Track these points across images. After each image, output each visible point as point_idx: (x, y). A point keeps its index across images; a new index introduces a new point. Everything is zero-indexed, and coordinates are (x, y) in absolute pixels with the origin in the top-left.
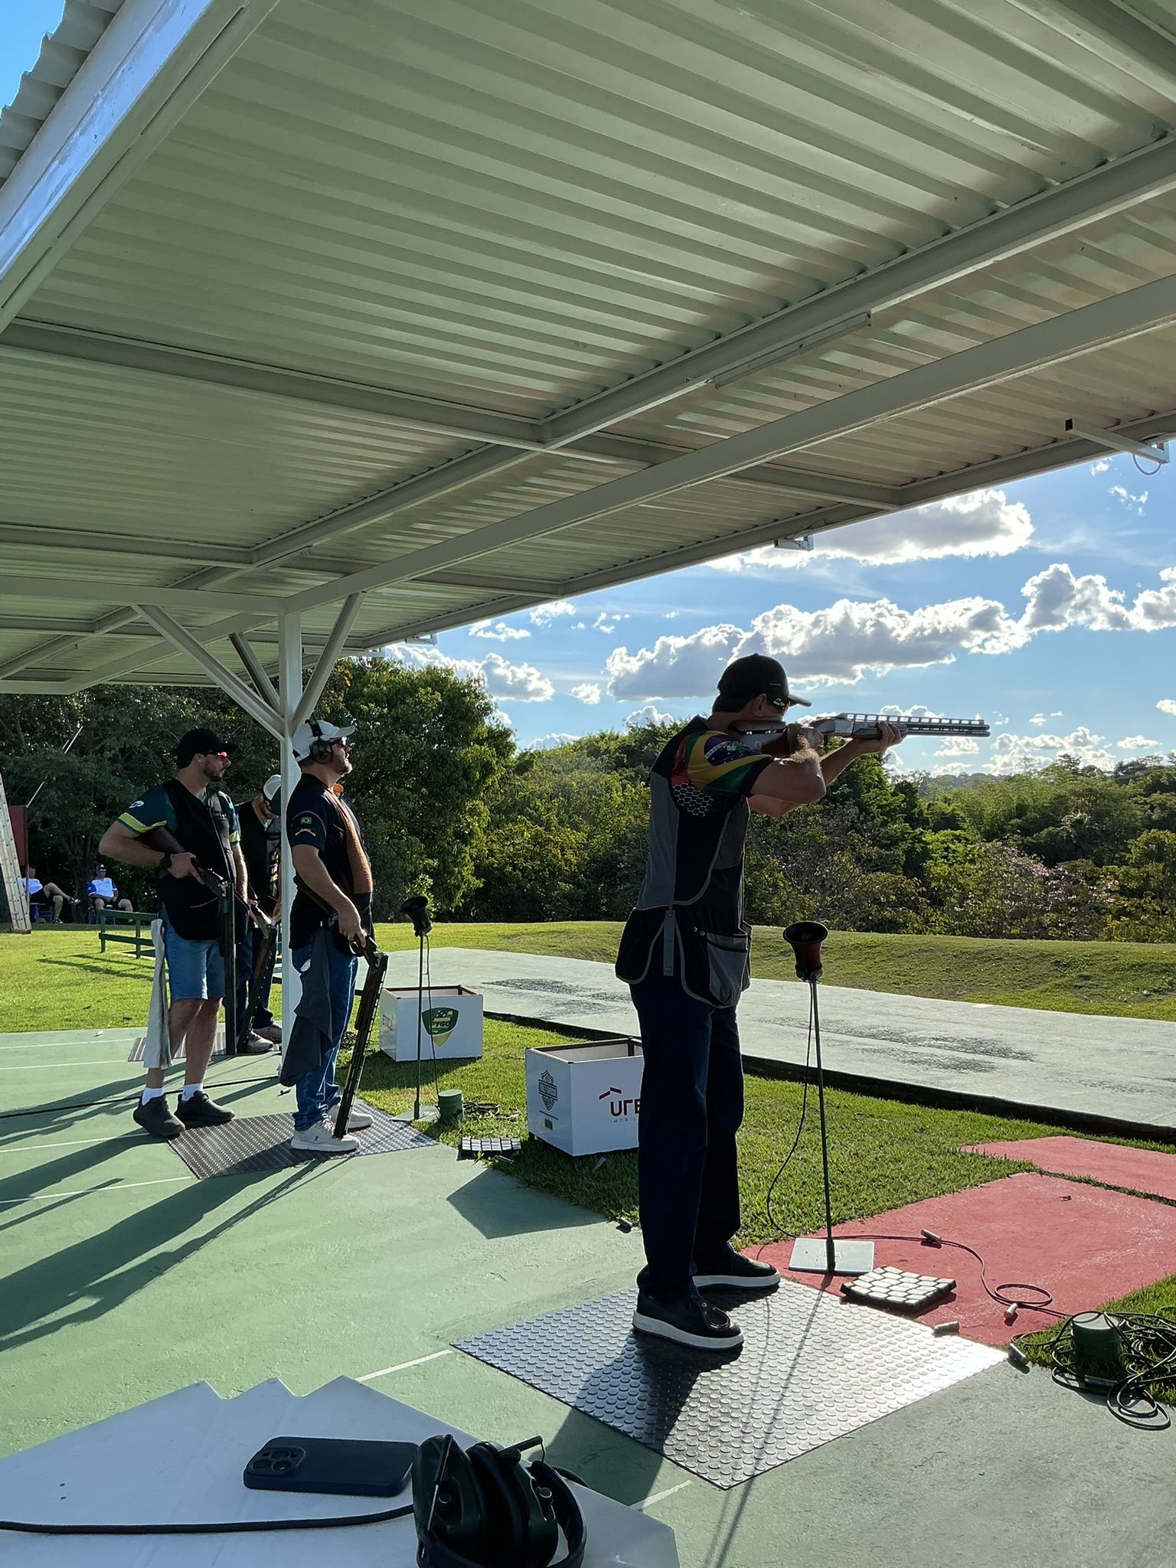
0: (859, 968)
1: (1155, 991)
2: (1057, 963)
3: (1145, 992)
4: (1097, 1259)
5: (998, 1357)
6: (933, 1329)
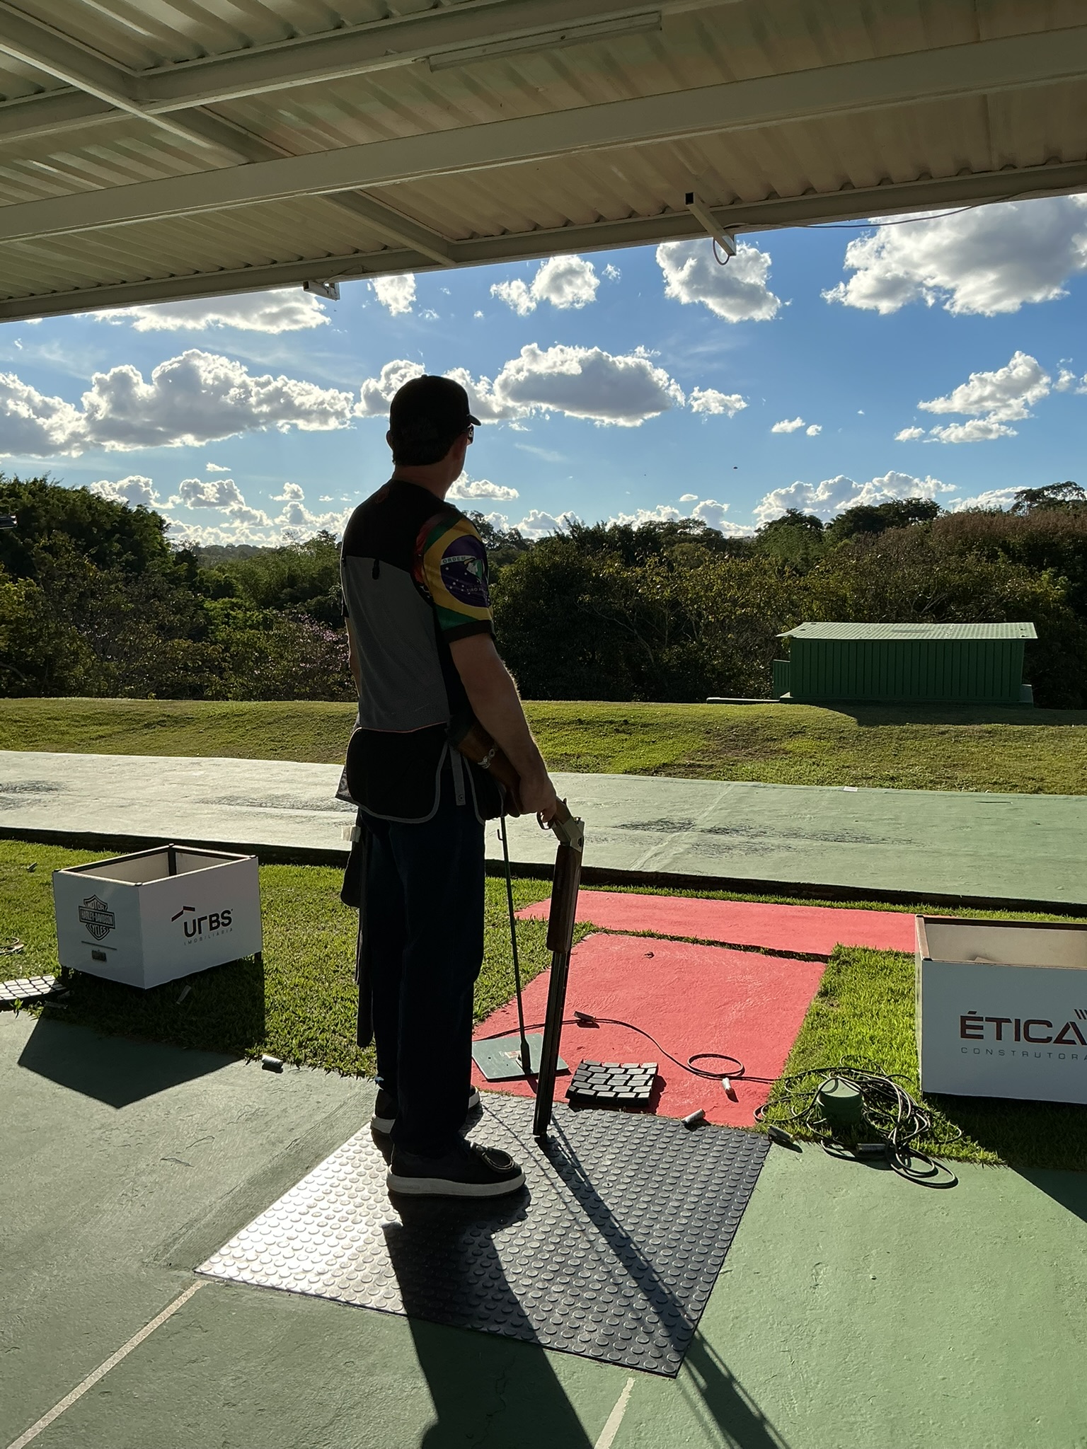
0: (232, 737)
4: (733, 1014)
5: (763, 1140)
6: (684, 1122)
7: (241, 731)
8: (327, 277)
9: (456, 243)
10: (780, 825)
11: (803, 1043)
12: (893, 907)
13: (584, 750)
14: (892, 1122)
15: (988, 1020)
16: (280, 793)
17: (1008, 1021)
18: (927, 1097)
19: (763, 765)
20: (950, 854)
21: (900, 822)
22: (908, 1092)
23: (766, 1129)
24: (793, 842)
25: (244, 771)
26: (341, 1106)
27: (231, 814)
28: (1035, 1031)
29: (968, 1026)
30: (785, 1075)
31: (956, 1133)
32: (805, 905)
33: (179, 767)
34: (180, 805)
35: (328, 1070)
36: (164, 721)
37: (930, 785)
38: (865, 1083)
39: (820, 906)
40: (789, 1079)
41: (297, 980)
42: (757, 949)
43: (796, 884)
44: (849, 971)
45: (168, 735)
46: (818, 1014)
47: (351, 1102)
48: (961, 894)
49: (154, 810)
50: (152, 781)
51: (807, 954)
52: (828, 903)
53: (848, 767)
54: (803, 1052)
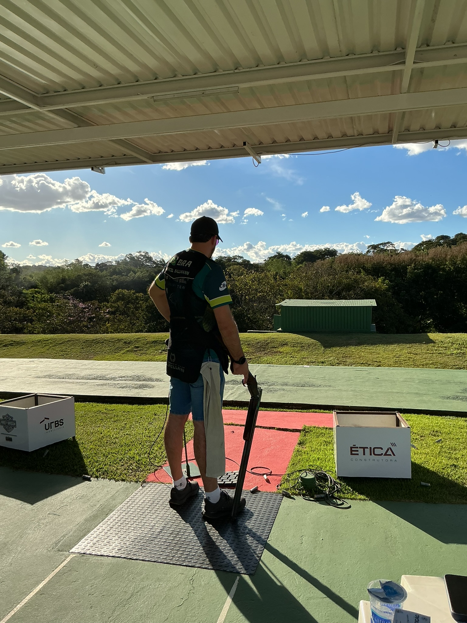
0: (43, 350)
1: (163, 350)
2: (125, 342)
3: (160, 351)
4: (266, 452)
5: (280, 496)
6: (250, 491)
7: (47, 347)
8: (101, 165)
9: (153, 154)
10: (280, 381)
11: (293, 461)
12: (324, 411)
14: (326, 487)
15: (360, 448)
16: (71, 373)
17: (367, 448)
18: (339, 478)
19: (271, 358)
20: (345, 391)
21: (326, 379)
22: (332, 476)
23: (281, 492)
24: (284, 387)
25: (54, 364)
26: (117, 492)
27: (51, 382)
28: (377, 451)
29: (353, 450)
30: (287, 473)
31: (350, 490)
32: (291, 411)
33: (24, 363)
34: (28, 379)
35: (110, 479)
36: (12, 344)
37: (337, 365)
38: (317, 474)
39: (297, 412)
40: (288, 474)
41: (92, 446)
42: (273, 428)
43: (287, 403)
44: (309, 435)
45: (15, 350)
46: (298, 451)
47: (121, 490)
48: (349, 405)
49: (16, 381)
50: (13, 369)
51: (293, 429)
52: (300, 411)
53: (305, 358)
54: (293, 464)
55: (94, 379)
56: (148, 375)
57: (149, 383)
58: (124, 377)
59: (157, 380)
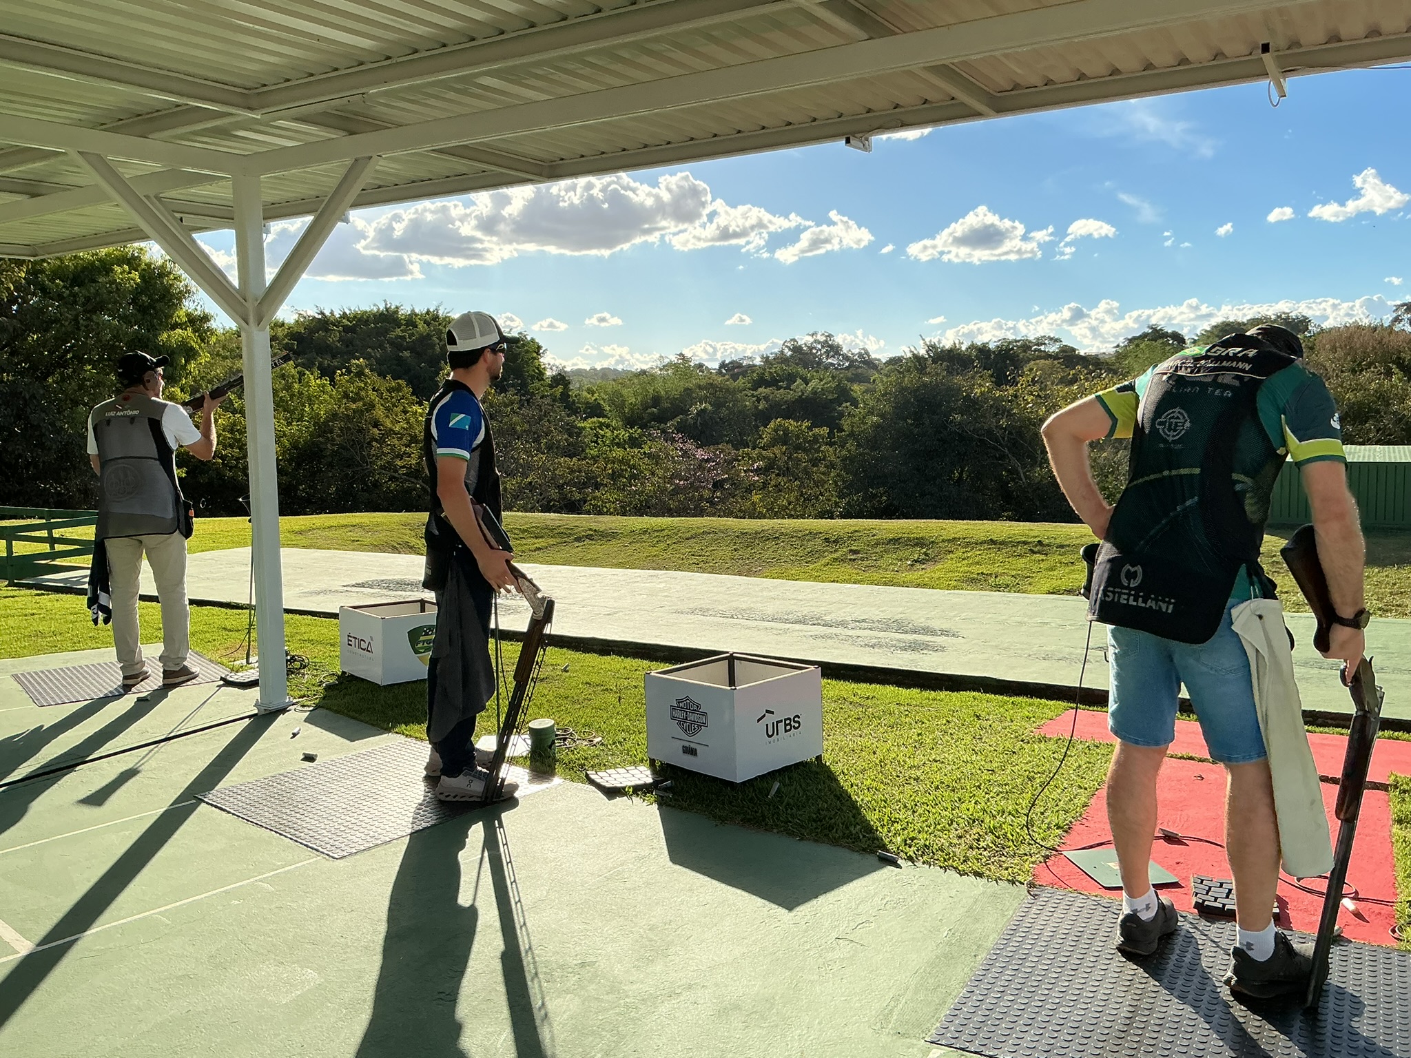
0: (656, 551)
1: (915, 561)
2: (827, 540)
7: (663, 545)
8: (865, 132)
9: (999, 95)
11: (1405, 869)
13: (1000, 570)
16: (744, 606)
26: (975, 902)
30: (1403, 898)
33: (639, 579)
35: (944, 869)
36: (592, 535)
40: (1408, 901)
45: (598, 548)
46: (1405, 841)
47: (984, 899)
49: (638, 618)
50: (622, 592)
54: (1408, 877)
55: (799, 622)
56: (920, 619)
57: (928, 638)
58: (864, 621)
59: (945, 633)
